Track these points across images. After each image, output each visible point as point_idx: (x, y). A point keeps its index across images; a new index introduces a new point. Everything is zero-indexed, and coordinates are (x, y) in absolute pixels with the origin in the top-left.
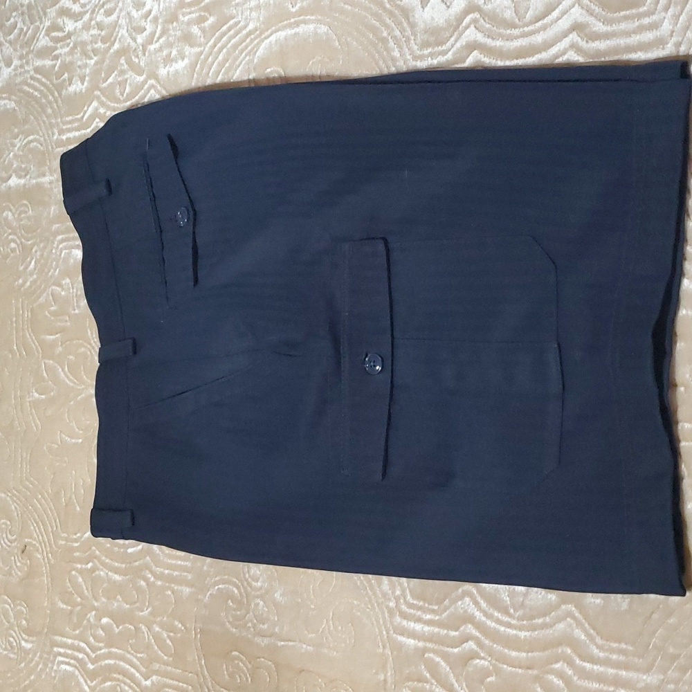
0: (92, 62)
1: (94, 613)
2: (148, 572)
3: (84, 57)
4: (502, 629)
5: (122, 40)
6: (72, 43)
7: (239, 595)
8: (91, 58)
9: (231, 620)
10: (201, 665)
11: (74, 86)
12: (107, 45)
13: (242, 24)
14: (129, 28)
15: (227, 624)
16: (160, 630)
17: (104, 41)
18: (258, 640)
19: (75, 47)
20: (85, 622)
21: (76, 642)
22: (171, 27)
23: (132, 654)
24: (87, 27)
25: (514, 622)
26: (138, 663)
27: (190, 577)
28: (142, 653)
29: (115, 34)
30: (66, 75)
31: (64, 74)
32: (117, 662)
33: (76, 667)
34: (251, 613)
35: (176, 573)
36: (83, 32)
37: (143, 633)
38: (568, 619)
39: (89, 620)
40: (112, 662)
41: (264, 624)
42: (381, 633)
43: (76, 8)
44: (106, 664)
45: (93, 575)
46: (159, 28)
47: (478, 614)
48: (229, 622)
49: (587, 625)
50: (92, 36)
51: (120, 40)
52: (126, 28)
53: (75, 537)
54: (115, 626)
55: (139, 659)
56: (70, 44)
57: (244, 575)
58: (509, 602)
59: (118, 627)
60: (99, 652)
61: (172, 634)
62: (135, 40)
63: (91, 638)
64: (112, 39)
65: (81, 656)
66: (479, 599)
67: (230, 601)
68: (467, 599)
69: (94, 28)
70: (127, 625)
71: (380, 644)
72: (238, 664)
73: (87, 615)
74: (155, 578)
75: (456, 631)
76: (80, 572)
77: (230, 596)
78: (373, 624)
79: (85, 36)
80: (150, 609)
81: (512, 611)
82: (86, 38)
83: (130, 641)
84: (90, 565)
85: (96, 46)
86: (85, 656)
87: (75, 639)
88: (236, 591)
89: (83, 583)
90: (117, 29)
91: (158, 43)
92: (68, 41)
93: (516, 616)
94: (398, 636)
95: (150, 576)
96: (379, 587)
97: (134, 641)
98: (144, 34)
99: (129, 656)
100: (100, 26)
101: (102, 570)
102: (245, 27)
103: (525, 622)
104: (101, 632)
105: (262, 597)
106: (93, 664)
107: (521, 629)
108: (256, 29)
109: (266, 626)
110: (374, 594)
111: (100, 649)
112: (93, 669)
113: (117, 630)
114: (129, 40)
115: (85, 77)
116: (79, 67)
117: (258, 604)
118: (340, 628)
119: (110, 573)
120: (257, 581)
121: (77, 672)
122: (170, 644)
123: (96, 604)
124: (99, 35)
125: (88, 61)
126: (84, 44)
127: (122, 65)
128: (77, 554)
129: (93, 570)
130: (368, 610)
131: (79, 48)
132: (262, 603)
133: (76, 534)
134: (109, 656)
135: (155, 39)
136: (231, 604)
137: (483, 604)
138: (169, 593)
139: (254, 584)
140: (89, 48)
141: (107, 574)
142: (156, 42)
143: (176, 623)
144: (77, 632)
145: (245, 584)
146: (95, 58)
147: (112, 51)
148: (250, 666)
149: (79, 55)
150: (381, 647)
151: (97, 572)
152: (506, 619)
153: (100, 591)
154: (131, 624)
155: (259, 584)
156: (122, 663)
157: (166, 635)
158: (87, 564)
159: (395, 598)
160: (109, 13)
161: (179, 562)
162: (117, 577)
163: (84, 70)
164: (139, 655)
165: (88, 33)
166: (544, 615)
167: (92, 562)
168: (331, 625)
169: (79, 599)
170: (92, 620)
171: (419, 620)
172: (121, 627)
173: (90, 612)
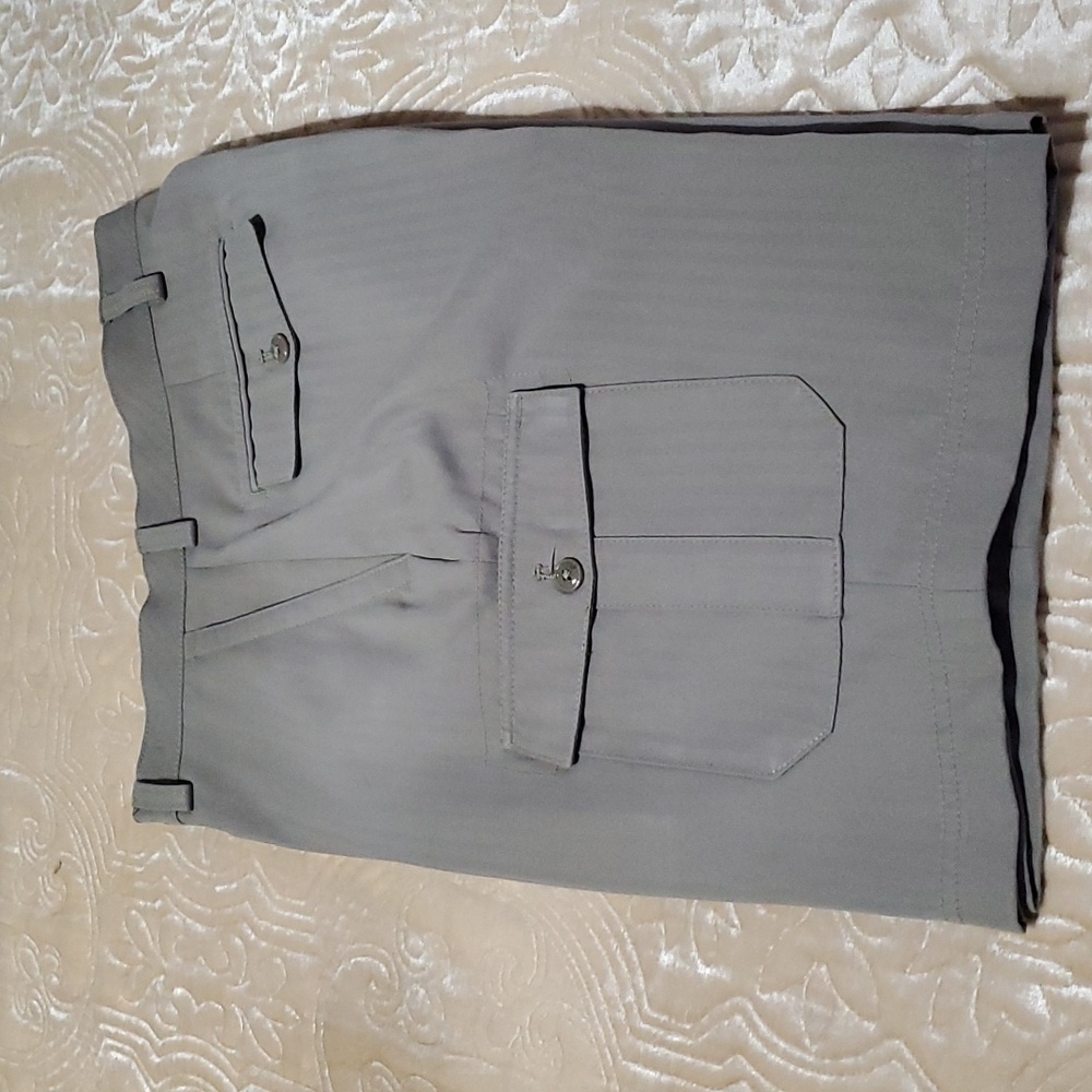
0: (188, 110)
1: (162, 978)
2: (245, 925)
3: (175, 100)
4: (792, 1068)
5: (238, 81)
6: (155, 78)
7: (387, 976)
8: (188, 105)
9: (373, 1013)
10: (323, 1078)
11: (158, 148)
12: (213, 86)
13: (435, 74)
14: (250, 62)
15: (367, 1017)
16: (263, 1016)
17: (207, 78)
18: (413, 1048)
19: (160, 83)
20: (148, 990)
21: (134, 1019)
22: (318, 69)
23: (219, 1048)
24: (180, 53)
25: (810, 1059)
26: (228, 1062)
27: (311, 940)
28: (233, 1048)
29: (225, 70)
30: (145, 127)
31: (142, 125)
32: (196, 1057)
33: (133, 1058)
34: (405, 1006)
35: (290, 932)
36: (174, 61)
37: (237, 1017)
38: (893, 1062)
39: (154, 988)
40: (188, 1056)
41: (423, 1024)
42: (603, 1056)
43: (164, 19)
44: (177, 1059)
45: (164, 919)
46: (298, 67)
47: (753, 1040)
48: (369, 1015)
49: (921, 1073)
50: (188, 67)
51: (233, 81)
52: (243, 61)
53: (136, 857)
54: (193, 1001)
55: (228, 1056)
56: (152, 77)
57: (398, 944)
58: (803, 1028)
59: (198, 1004)
60: (168, 1039)
61: (280, 1025)
62: (258, 82)
63: (157, 1016)
64: (221, 77)
65: (140, 1041)
66: (756, 1018)
67: (372, 984)
68: (738, 1018)
69: (192, 56)
70: (212, 1003)
71: (603, 1073)
72: (381, 1080)
73: (152, 979)
74: (256, 935)
75: (719, 1064)
76: (143, 911)
77: (372, 976)
78: (591, 1042)
79: (178, 68)
80: (248, 983)
81: (807, 1041)
82: (179, 70)
83: (217, 1028)
84: (158, 904)
85: (195, 85)
86: (148, 1043)
87: (133, 1015)
88: (384, 969)
89: (147, 931)
90: (229, 62)
91: (295, 92)
92: (150, 72)
93: (814, 1051)
94: (630, 1064)
95: (250, 932)
96: (601, 986)
97: (221, 1028)
98: (274, 75)
99: (213, 1049)
100: (202, 53)
101: (177, 914)
102: (441, 80)
103: (827, 1061)
104: (173, 1009)
105: (423, 982)
106: (159, 1056)
107: (820, 1070)
108: (457, 86)
109: (426, 1028)
110: (594, 996)
111: (171, 1034)
112: (159, 1064)
113: (196, 1009)
114: (249, 82)
115: (175, 133)
116: (166, 116)
117: (417, 992)
118: (541, 1042)
119: (189, 921)
120: (418, 957)
121: (134, 1066)
122: (277, 1039)
123: (166, 965)
124: (200, 67)
125: (181, 109)
126: (175, 80)
127: (238, 121)
128: (139, 884)
129: (163, 912)
130: (584, 1020)
131: (166, 86)
132: (422, 992)
133: (139, 853)
134: (183, 1047)
135: (291, 84)
136: (374, 988)
137: (763, 1028)
138: (279, 961)
139: (413, 960)
140: (184, 86)
141: (184, 921)
142: (292, 89)
143: (288, 1009)
144: (137, 1004)
145: (399, 959)
146: (193, 106)
147: (220, 96)
148: (398, 1086)
149: (166, 97)
150: (605, 1078)
151: (169, 917)
152: (798, 1053)
153: (174, 946)
154: (218, 1003)
155: (421, 961)
156: (203, 1060)
157: (270, 1025)
158: (154, 902)
159: (624, 1005)
160: (216, 34)
161: (296, 915)
162: (200, 928)
163: (174, 123)
164: (229, 1051)
165: (182, 63)
166: (856, 1053)
167: (163, 900)
168: (528, 1036)
169: (140, 955)
170: (159, 988)
171: (662, 1043)
172: (203, 1005)
173: (156, 976)
